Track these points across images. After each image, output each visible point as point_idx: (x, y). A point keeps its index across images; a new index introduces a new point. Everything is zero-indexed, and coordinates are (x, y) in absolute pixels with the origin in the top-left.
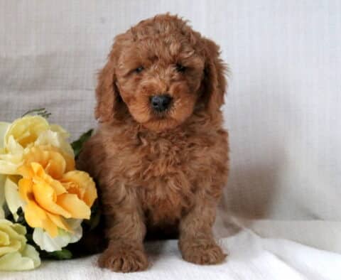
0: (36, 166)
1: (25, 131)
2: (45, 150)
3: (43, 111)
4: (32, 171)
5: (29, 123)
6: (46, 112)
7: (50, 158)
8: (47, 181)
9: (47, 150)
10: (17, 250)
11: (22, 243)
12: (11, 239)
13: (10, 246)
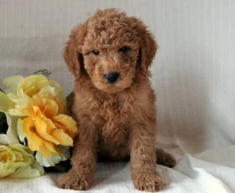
0: (36, 108)
1: (32, 85)
2: (44, 98)
3: (45, 72)
4: (33, 112)
5: (34, 80)
6: (47, 72)
7: (48, 103)
8: (43, 119)
9: (45, 98)
10: (28, 164)
11: (32, 160)
12: (24, 157)
13: (23, 161)
